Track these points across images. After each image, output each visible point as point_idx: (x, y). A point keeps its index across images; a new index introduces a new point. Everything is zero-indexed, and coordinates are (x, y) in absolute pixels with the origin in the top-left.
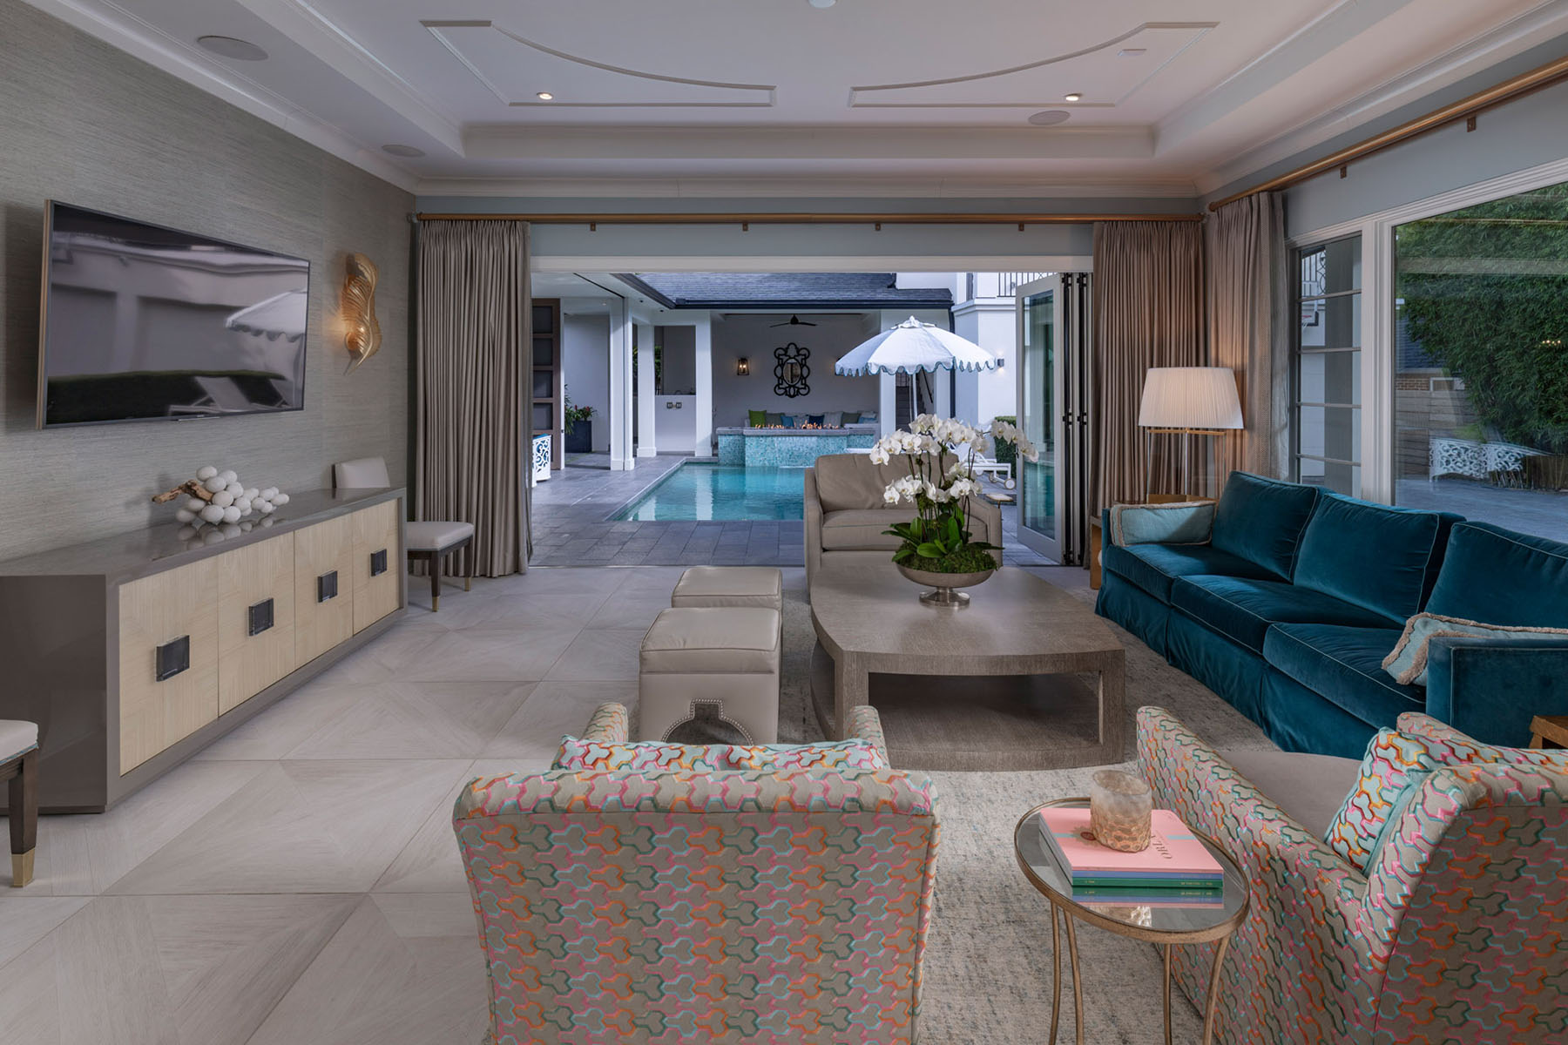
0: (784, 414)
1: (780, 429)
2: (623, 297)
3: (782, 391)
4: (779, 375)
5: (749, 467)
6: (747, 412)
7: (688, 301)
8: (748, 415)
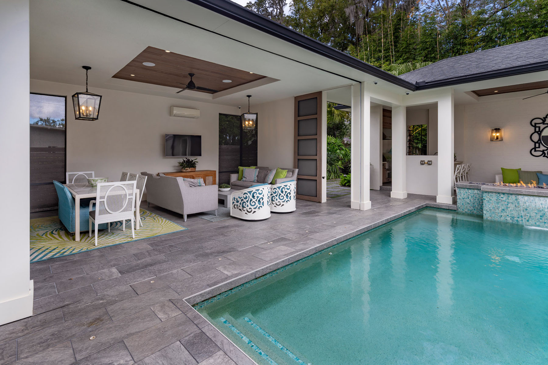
0: (541, 172)
1: (532, 187)
2: (360, 82)
3: (540, 153)
4: (536, 140)
5: (487, 220)
6: (501, 169)
7: (427, 83)
8: (501, 171)
